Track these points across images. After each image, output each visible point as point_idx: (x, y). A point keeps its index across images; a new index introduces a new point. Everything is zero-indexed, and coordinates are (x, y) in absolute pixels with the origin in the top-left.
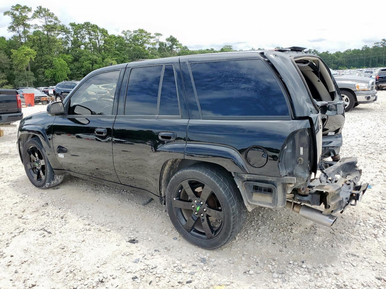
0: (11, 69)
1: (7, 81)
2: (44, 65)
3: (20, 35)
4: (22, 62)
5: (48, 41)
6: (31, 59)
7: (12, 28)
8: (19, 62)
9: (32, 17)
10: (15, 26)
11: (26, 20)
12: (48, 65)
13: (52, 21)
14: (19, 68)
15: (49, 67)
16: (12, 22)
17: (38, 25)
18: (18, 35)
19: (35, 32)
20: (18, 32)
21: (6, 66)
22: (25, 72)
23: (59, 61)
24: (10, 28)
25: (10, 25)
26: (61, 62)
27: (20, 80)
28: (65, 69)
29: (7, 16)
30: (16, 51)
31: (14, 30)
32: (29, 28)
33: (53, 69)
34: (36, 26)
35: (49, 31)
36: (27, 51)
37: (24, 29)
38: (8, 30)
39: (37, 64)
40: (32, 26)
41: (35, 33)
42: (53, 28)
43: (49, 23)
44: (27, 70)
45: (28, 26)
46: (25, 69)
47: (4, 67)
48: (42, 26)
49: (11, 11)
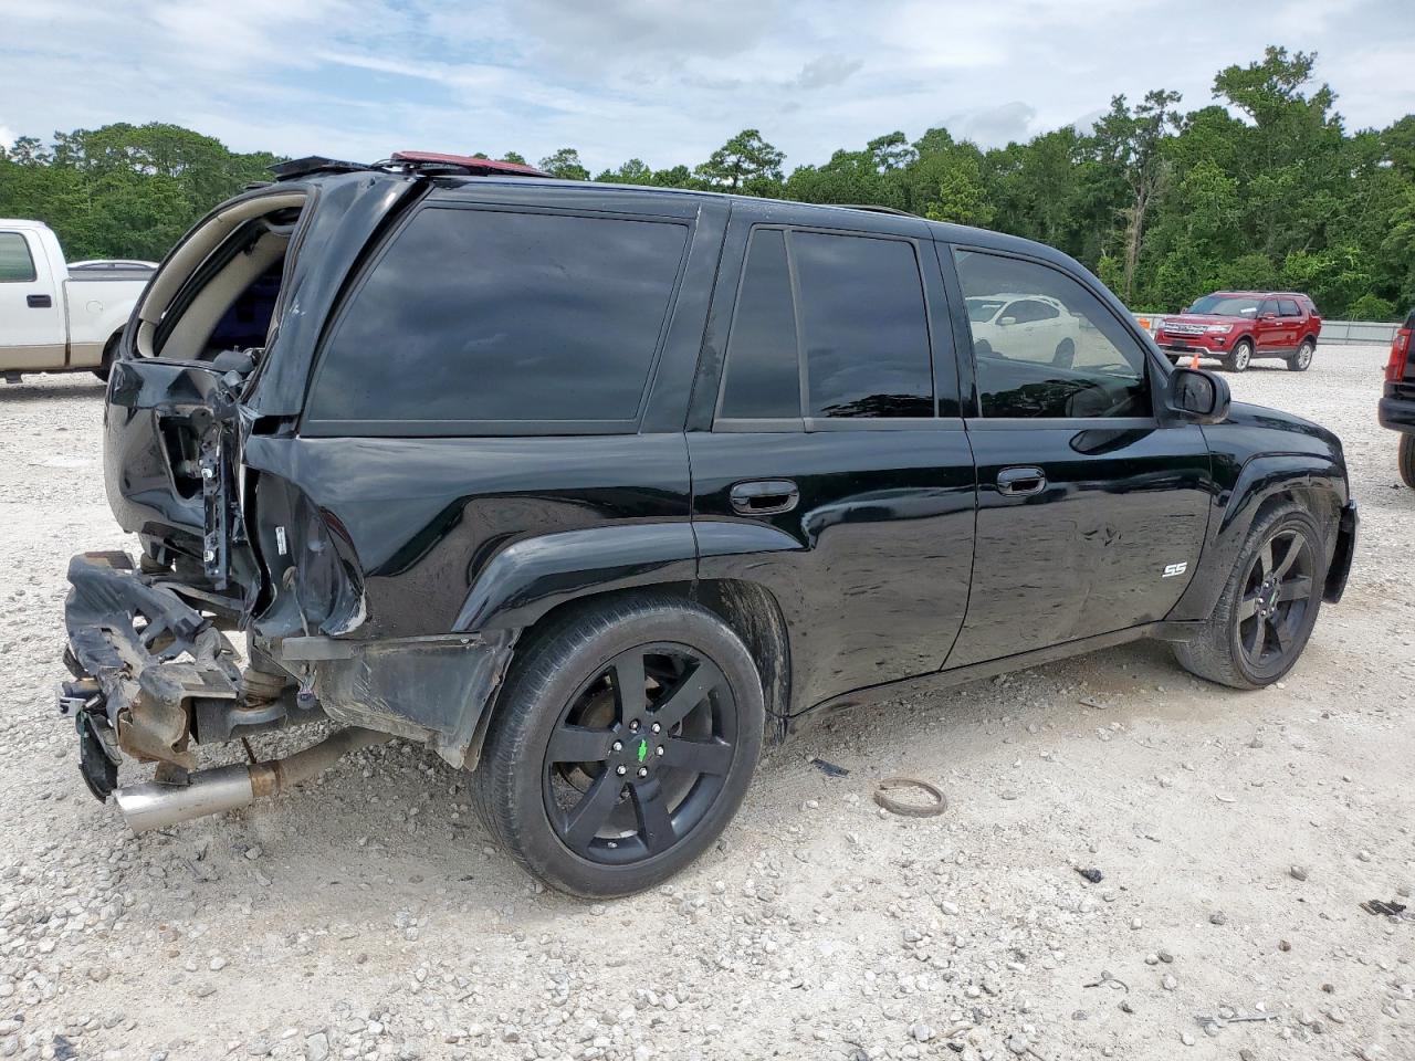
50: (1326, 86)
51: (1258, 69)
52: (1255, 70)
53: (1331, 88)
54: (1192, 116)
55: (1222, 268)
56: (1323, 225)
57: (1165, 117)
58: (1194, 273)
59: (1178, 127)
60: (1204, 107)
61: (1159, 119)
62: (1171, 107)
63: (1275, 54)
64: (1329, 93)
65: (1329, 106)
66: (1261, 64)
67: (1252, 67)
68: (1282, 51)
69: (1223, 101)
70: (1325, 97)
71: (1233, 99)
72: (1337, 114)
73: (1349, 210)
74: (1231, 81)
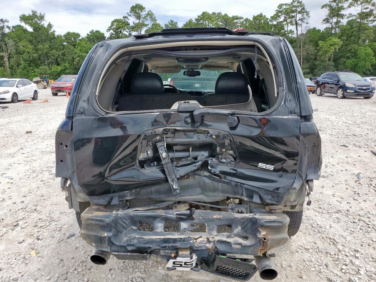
0: (316, 59)
1: (308, 70)
2: (347, 55)
3: (332, 26)
4: (326, 52)
5: (359, 30)
6: (335, 49)
7: (327, 20)
8: (323, 52)
9: (347, 7)
10: (329, 18)
11: (342, 10)
12: (351, 55)
13: (368, 8)
14: (322, 58)
15: (352, 57)
16: (328, 14)
17: (352, 14)
18: (331, 27)
19: (349, 21)
20: (331, 23)
21: (312, 57)
22: (326, 62)
23: (365, 50)
24: (324, 20)
25: (325, 17)
26: (366, 51)
27: (320, 70)
28: (369, 59)
29: (324, 9)
30: (323, 42)
31: (328, 22)
32: (343, 18)
33: (356, 59)
34: (351, 15)
35: (362, 18)
36: (332, 42)
37: (337, 19)
38: (322, 22)
39: (340, 54)
40: (346, 15)
41: (349, 23)
42: (367, 15)
43: (364, 11)
44: (329, 60)
45: (342, 16)
46: (327, 59)
47: (310, 57)
48: (356, 14)
49: (329, 4)
50: (50, 23)
51: (31, 16)
52: (30, 16)
53: (51, 23)
54: (14, 27)
55: (36, 70)
56: (57, 58)
57: (5, 27)
58: (28, 71)
59: (10, 30)
60: (16, 25)
61: (3, 27)
62: (6, 24)
63: (34, 13)
64: (51, 25)
65: (52, 28)
66: (31, 15)
67: (29, 15)
68: (36, 12)
69: (23, 24)
70: (50, 26)
71: (26, 23)
72: (54, 30)
73: (62, 55)
74: (24, 18)
